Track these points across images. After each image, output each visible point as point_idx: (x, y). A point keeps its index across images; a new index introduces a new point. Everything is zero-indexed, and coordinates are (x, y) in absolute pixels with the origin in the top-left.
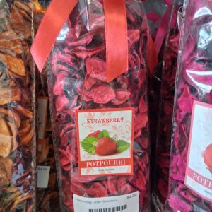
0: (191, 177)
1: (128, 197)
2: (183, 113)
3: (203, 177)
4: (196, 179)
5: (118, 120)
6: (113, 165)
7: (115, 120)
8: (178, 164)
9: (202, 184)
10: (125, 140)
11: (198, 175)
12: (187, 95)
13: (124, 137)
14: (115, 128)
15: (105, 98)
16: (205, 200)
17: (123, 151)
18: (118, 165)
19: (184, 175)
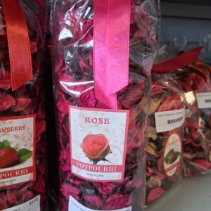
0: (75, 165)
1: (30, 203)
2: (63, 115)
3: (84, 163)
4: (79, 167)
5: (20, 128)
6: (15, 176)
7: (16, 129)
8: (64, 158)
9: (84, 169)
10: (27, 148)
11: (80, 162)
12: (63, 101)
13: (26, 145)
14: (16, 137)
15: (4, 105)
16: (89, 181)
17: (26, 160)
18: (21, 175)
19: (70, 165)
